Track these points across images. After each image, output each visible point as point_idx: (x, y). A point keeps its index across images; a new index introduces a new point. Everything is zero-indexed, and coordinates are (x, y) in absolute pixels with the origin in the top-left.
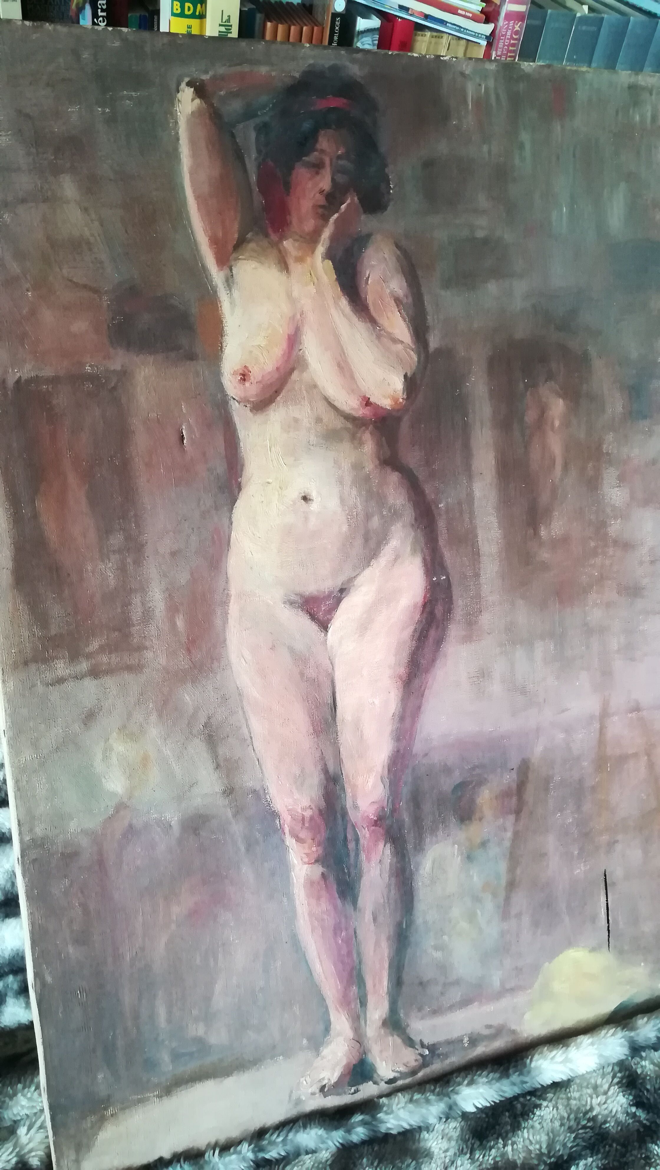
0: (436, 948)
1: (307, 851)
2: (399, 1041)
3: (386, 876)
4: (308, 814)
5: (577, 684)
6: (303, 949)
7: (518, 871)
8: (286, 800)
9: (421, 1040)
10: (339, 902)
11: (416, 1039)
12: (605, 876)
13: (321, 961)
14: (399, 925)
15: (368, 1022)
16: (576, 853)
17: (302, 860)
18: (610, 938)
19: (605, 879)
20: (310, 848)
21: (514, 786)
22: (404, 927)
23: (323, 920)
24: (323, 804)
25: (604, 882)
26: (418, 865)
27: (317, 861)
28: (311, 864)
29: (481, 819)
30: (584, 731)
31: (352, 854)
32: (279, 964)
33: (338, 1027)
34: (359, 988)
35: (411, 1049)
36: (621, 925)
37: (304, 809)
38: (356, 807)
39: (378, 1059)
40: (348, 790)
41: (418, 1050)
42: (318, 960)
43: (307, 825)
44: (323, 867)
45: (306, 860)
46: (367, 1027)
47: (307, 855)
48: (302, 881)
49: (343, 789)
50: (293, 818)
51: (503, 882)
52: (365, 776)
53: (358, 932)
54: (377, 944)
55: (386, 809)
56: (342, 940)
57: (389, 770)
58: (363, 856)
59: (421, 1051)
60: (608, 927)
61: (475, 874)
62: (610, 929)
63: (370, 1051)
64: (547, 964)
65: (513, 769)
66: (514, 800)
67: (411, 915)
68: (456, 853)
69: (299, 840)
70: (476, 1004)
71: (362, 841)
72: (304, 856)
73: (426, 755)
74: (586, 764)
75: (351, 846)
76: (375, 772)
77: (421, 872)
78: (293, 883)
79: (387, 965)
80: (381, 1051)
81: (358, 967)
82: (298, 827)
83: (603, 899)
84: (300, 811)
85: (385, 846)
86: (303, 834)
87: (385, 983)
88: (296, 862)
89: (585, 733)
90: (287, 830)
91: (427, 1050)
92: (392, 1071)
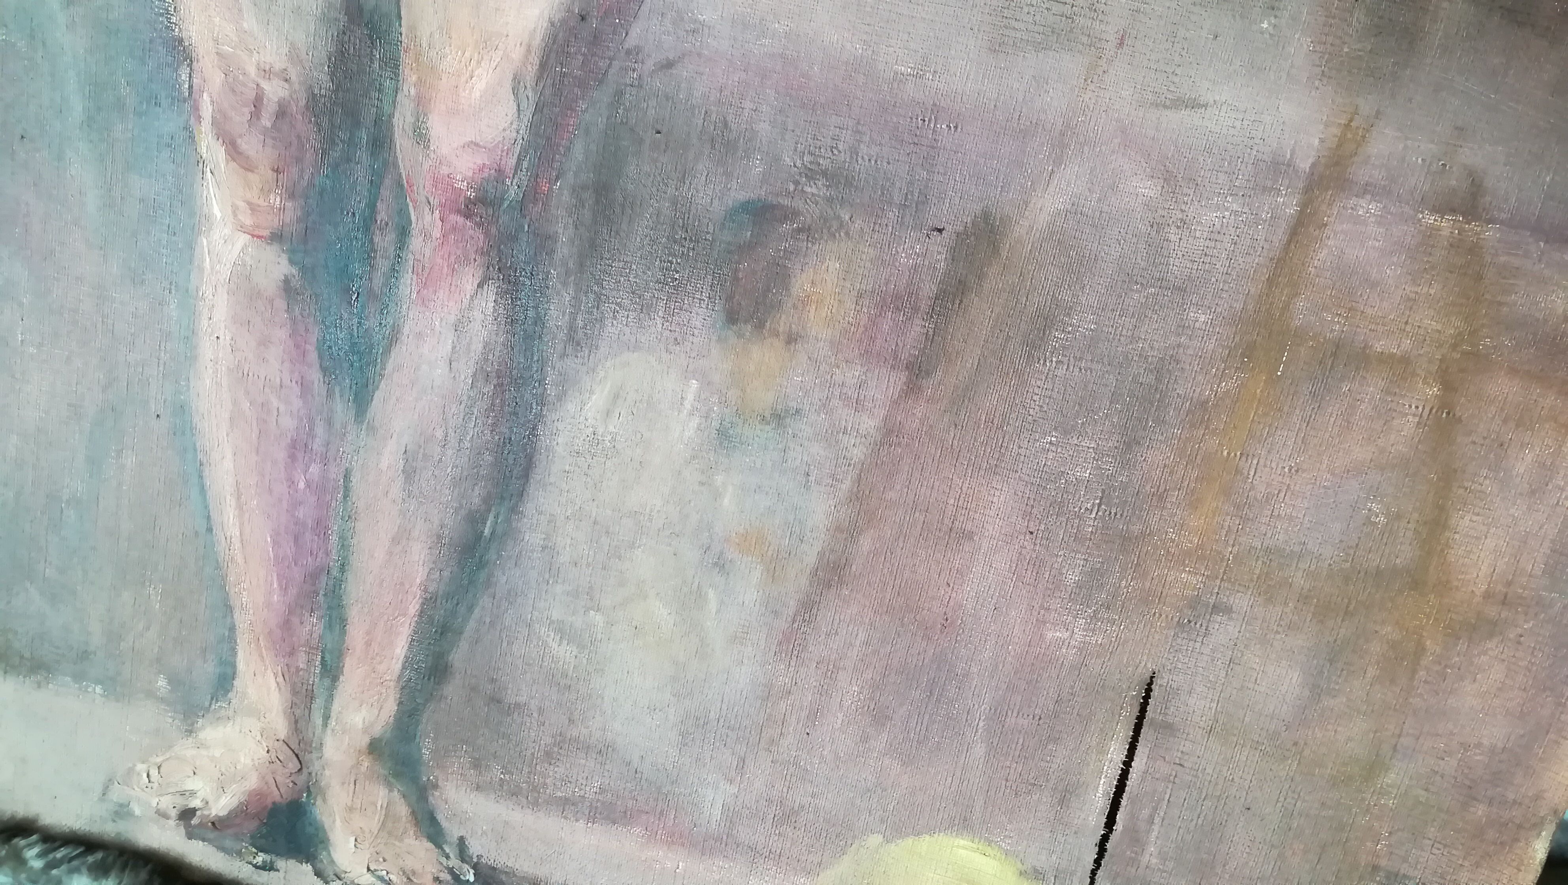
0: (562, 631)
1: (254, 196)
2: (402, 809)
3: (466, 370)
4: (274, 91)
5: (1265, 25)
6: (200, 456)
7: (866, 543)
8: (217, 20)
9: (462, 840)
10: (315, 376)
11: (453, 831)
12: (1149, 690)
13: (240, 507)
14: (475, 519)
15: (332, 723)
16: (1072, 577)
17: (235, 215)
18: (1100, 873)
19: (1147, 698)
20: (265, 192)
21: (929, 289)
22: (487, 532)
23: (264, 405)
24: (322, 79)
25: (1136, 712)
26: (565, 383)
27: (276, 237)
28: (259, 237)
29: (791, 339)
30: (1235, 207)
31: (383, 265)
32: (130, 460)
33: (251, 691)
34: (330, 626)
35: (430, 845)
36: (1151, 855)
37: (267, 73)
38: (421, 136)
39: (338, 823)
40: (409, 78)
41: (448, 857)
42: (233, 503)
43: (266, 121)
44: (291, 262)
45: (248, 221)
46: (329, 731)
47: (253, 208)
48: (225, 272)
49: (393, 65)
50: (232, 87)
51: (810, 556)
52: (467, 54)
53: (355, 480)
54: (401, 537)
55: (508, 182)
56: (308, 485)
57: (543, 66)
58: (408, 284)
59: (454, 862)
60: (1105, 839)
61: (730, 489)
62: (1108, 846)
63: (322, 792)
64: (875, 840)
65: (940, 231)
66: (917, 328)
67: (514, 510)
68: (688, 405)
69: (233, 150)
70: (637, 830)
71: (416, 243)
72: (242, 204)
73: (669, 65)
74: (1202, 318)
75: (385, 241)
76: (500, 53)
77: (571, 407)
78: (201, 269)
79: (414, 608)
80: (351, 809)
81: (335, 572)
82: (240, 118)
83: (1117, 753)
84: (252, 71)
85: (480, 285)
86: (251, 145)
87: (400, 649)
88: (217, 211)
89: (1235, 213)
90: (207, 110)
91: (472, 871)
92: (369, 869)
